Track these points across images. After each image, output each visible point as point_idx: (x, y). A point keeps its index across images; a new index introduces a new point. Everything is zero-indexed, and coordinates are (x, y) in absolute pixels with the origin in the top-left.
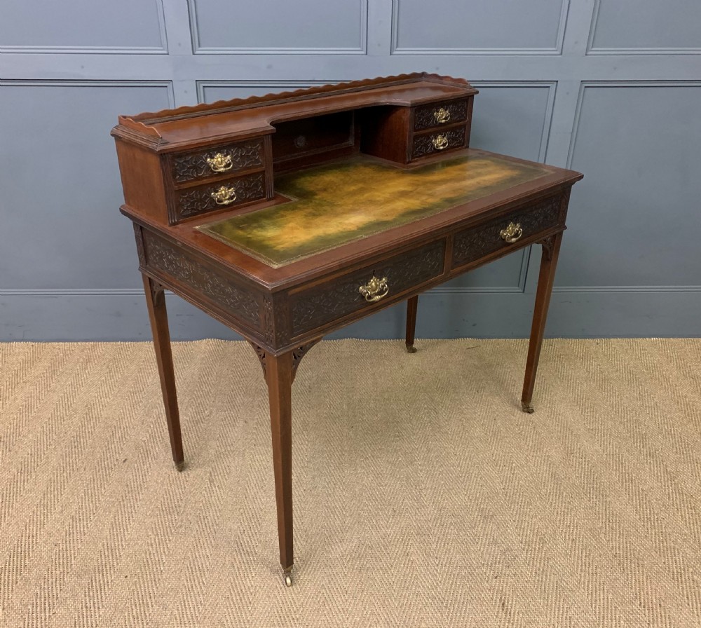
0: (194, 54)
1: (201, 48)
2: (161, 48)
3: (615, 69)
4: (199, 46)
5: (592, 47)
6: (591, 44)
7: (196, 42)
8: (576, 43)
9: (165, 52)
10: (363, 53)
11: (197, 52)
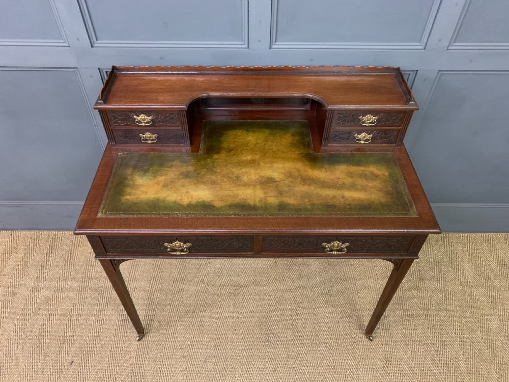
0: (92, 46)
1: (98, 42)
2: (63, 41)
3: (471, 61)
4: (97, 40)
5: (454, 42)
6: (453, 41)
7: (92, 36)
8: (440, 40)
9: (66, 45)
10: (246, 46)
11: (96, 45)
